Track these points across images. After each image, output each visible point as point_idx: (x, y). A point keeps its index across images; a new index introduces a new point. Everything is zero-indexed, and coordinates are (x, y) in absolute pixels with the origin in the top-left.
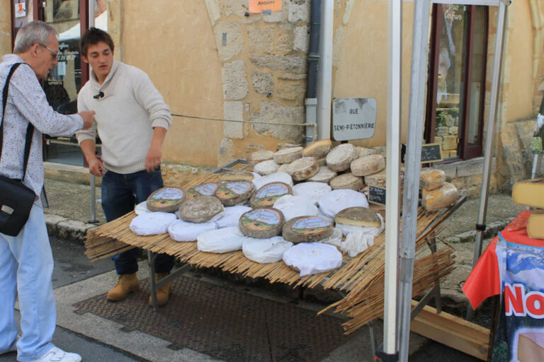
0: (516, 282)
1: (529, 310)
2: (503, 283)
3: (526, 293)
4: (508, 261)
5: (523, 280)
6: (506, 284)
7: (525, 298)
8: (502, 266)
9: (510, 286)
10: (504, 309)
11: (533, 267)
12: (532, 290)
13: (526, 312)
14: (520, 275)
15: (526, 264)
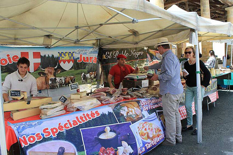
0: (22, 135)
1: (30, 142)
2: (18, 137)
3: (27, 137)
4: (18, 130)
5: (25, 134)
6: (19, 137)
7: (27, 139)
8: (16, 132)
9: (21, 138)
10: (21, 146)
11: (26, 129)
12: (28, 136)
13: (29, 143)
14: (23, 132)
15: (24, 128)
